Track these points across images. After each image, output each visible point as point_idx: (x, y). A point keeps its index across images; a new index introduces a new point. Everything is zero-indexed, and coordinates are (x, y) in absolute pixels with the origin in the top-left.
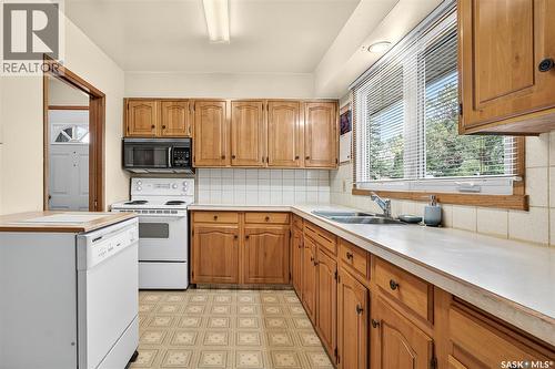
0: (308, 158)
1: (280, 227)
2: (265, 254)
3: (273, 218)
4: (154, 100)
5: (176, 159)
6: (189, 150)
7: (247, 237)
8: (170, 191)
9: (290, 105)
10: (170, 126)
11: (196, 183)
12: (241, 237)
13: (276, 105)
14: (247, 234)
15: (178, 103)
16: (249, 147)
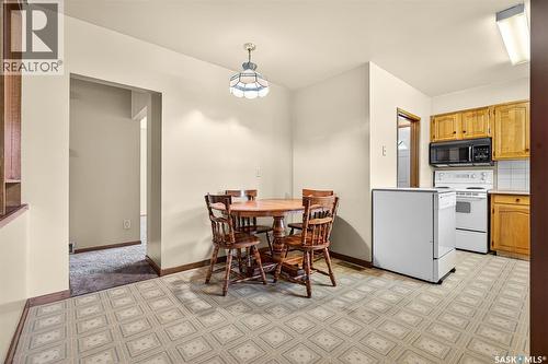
4: (455, 113)
5: (476, 154)
6: (489, 147)
8: (470, 180)
10: (470, 130)
11: (496, 173)
15: (477, 112)
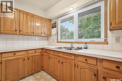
0: (45, 33)
1: (39, 53)
2: (35, 63)
3: (37, 51)
7: (29, 59)
9: (40, 18)
12: (26, 59)
13: (36, 16)
14: (29, 57)
16: (27, 28)
